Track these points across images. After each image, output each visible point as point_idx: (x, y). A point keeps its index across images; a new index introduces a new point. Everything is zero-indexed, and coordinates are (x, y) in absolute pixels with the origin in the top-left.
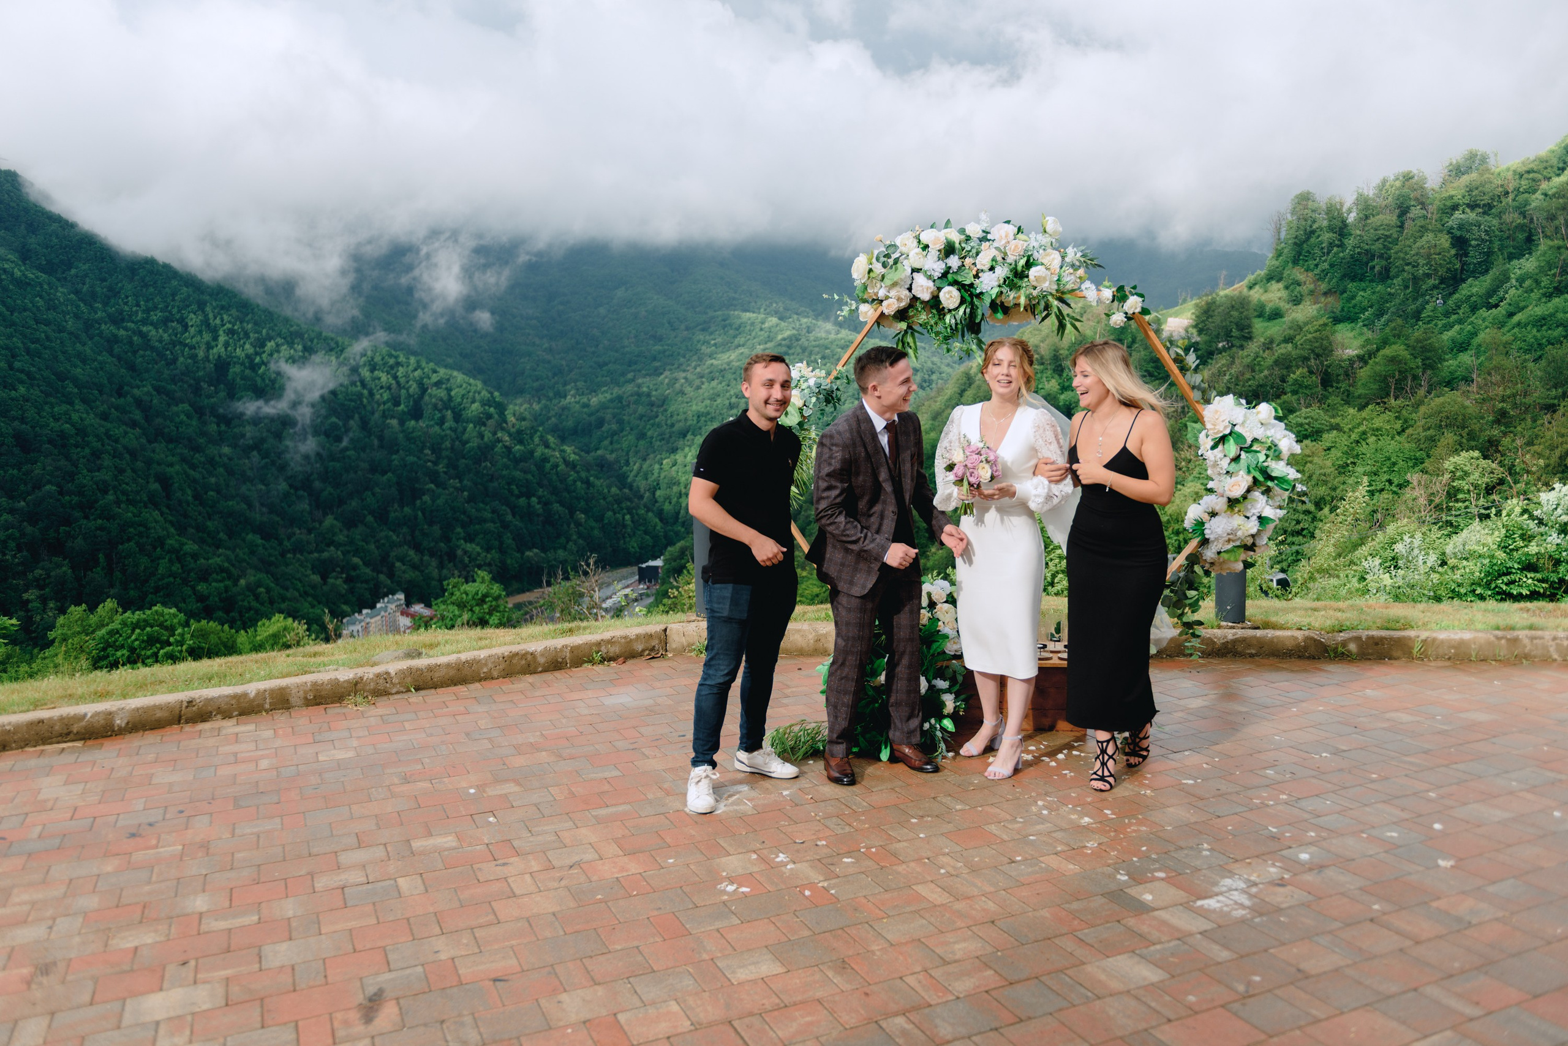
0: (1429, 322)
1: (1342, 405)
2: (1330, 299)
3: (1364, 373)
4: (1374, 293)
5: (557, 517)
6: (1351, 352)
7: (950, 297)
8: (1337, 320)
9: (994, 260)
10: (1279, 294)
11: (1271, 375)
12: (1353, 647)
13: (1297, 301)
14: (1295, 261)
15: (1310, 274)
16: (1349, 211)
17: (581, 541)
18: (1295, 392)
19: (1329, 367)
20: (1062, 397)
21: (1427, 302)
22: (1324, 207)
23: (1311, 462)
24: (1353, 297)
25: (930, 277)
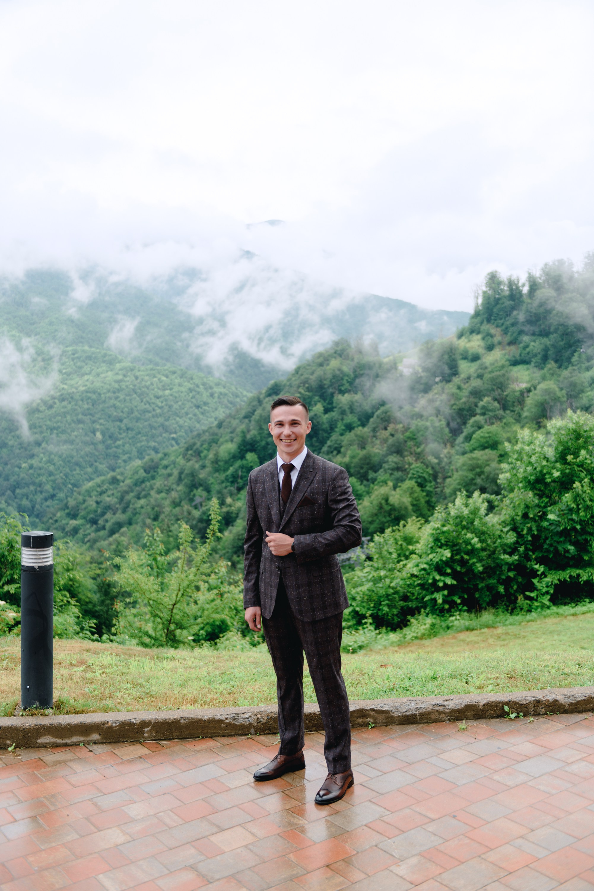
0: (576, 365)
1: (514, 423)
2: (513, 348)
3: (530, 401)
4: (541, 344)
6: (524, 386)
8: (515, 363)
10: (478, 343)
11: (468, 401)
13: (490, 348)
14: (489, 320)
15: (499, 329)
16: (524, 285)
18: (483, 414)
19: (507, 396)
20: (327, 416)
21: (575, 351)
22: (507, 283)
23: (488, 465)
24: (527, 346)
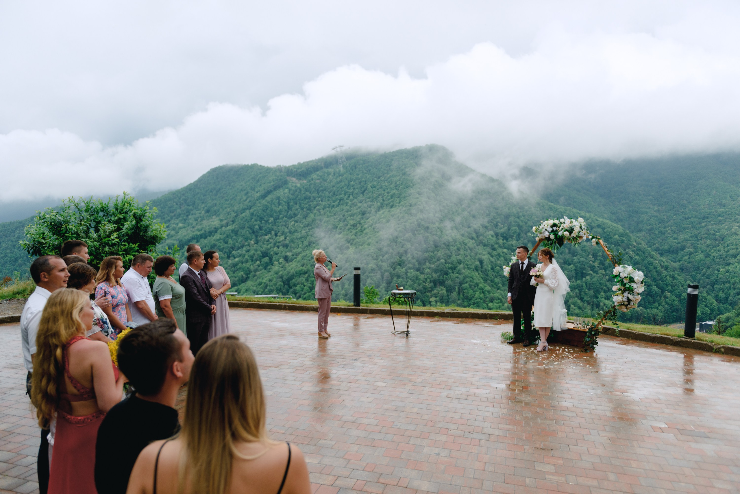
5: (654, 293)
7: (552, 237)
9: (562, 229)
12: (723, 350)
17: (667, 306)
25: (548, 232)
